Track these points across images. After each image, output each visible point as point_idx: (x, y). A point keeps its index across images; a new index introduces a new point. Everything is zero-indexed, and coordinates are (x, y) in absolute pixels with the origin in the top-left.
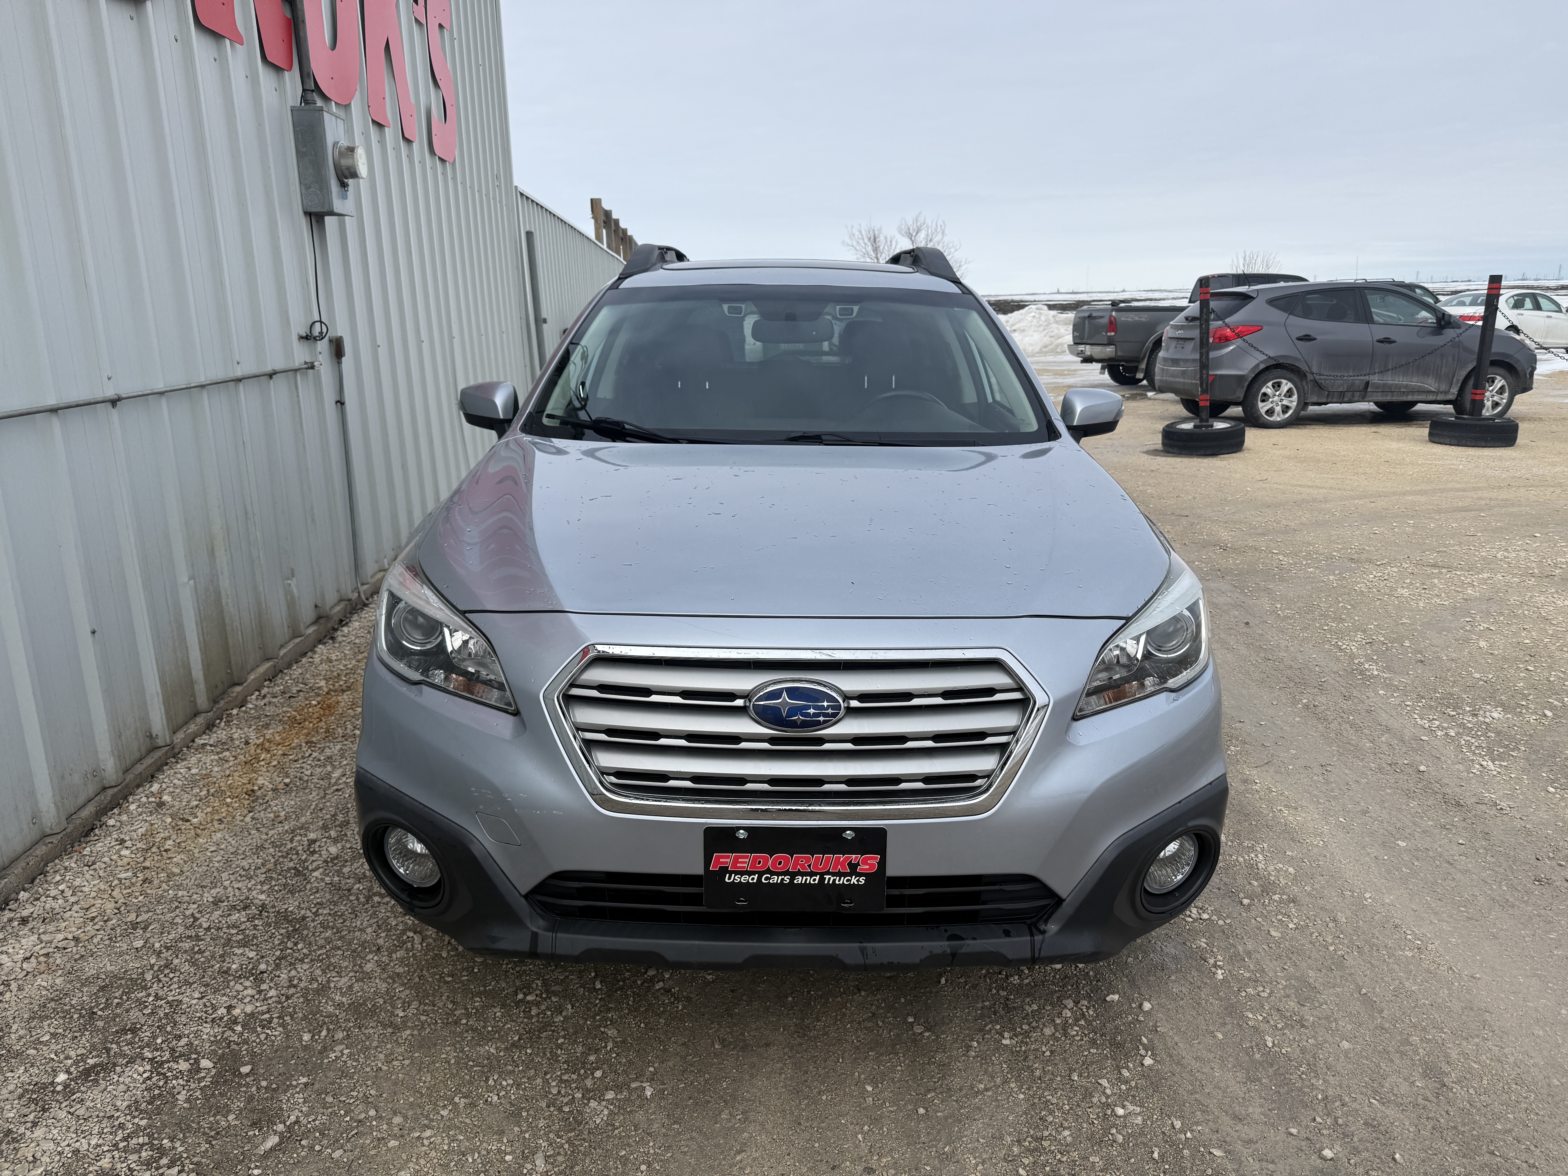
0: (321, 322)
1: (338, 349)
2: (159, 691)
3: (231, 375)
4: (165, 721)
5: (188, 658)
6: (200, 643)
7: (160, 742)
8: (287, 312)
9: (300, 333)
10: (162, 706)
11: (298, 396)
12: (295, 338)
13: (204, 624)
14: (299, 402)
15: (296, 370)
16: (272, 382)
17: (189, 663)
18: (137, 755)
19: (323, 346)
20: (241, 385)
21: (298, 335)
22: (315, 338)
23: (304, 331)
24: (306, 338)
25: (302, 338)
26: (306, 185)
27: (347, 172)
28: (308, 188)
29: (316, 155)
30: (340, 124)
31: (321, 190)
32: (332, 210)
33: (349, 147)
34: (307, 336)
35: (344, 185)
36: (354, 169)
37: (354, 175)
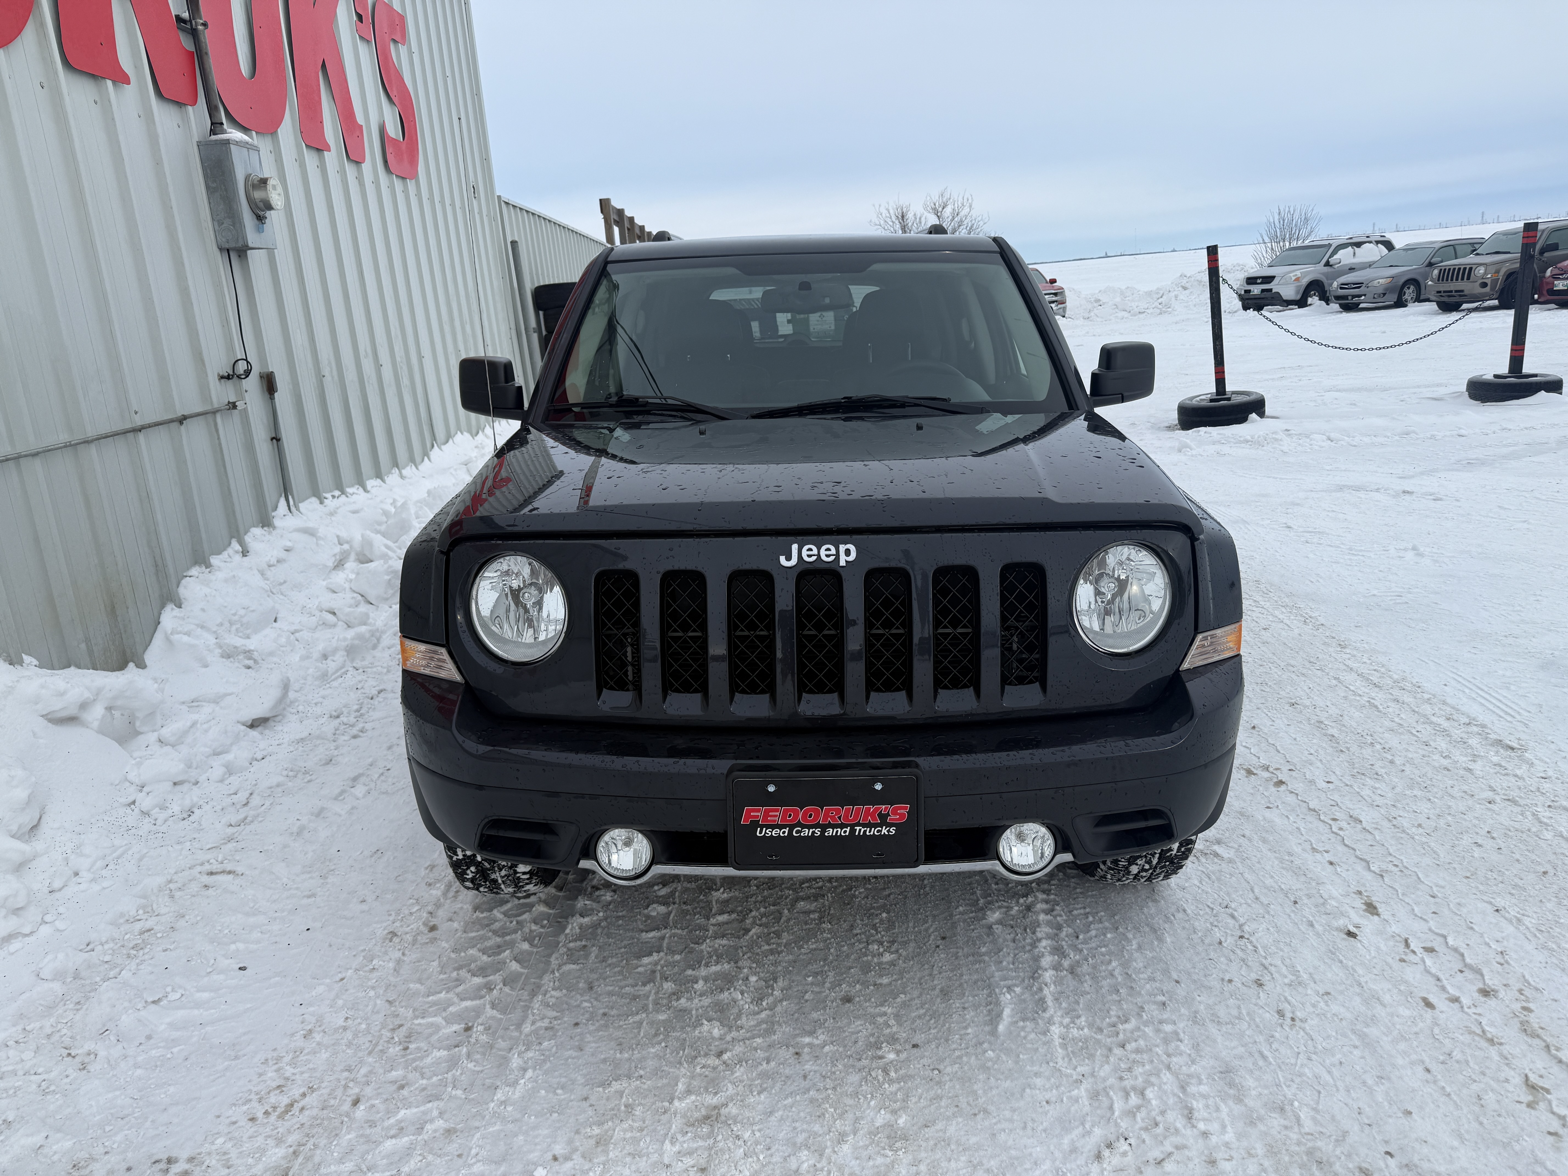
0: (246, 360)
1: (269, 384)
3: (128, 426)
8: (201, 354)
9: (221, 374)
11: (219, 438)
12: (213, 380)
14: (220, 444)
15: (214, 412)
16: (183, 428)
19: (252, 384)
20: (141, 436)
21: (219, 375)
22: (239, 377)
23: (227, 370)
24: (228, 377)
25: (222, 377)
26: (218, 221)
27: (261, 205)
28: (221, 223)
29: (226, 190)
30: (254, 155)
31: (234, 225)
32: (251, 245)
33: (261, 179)
34: (229, 375)
35: (260, 219)
36: (269, 201)
37: (269, 207)
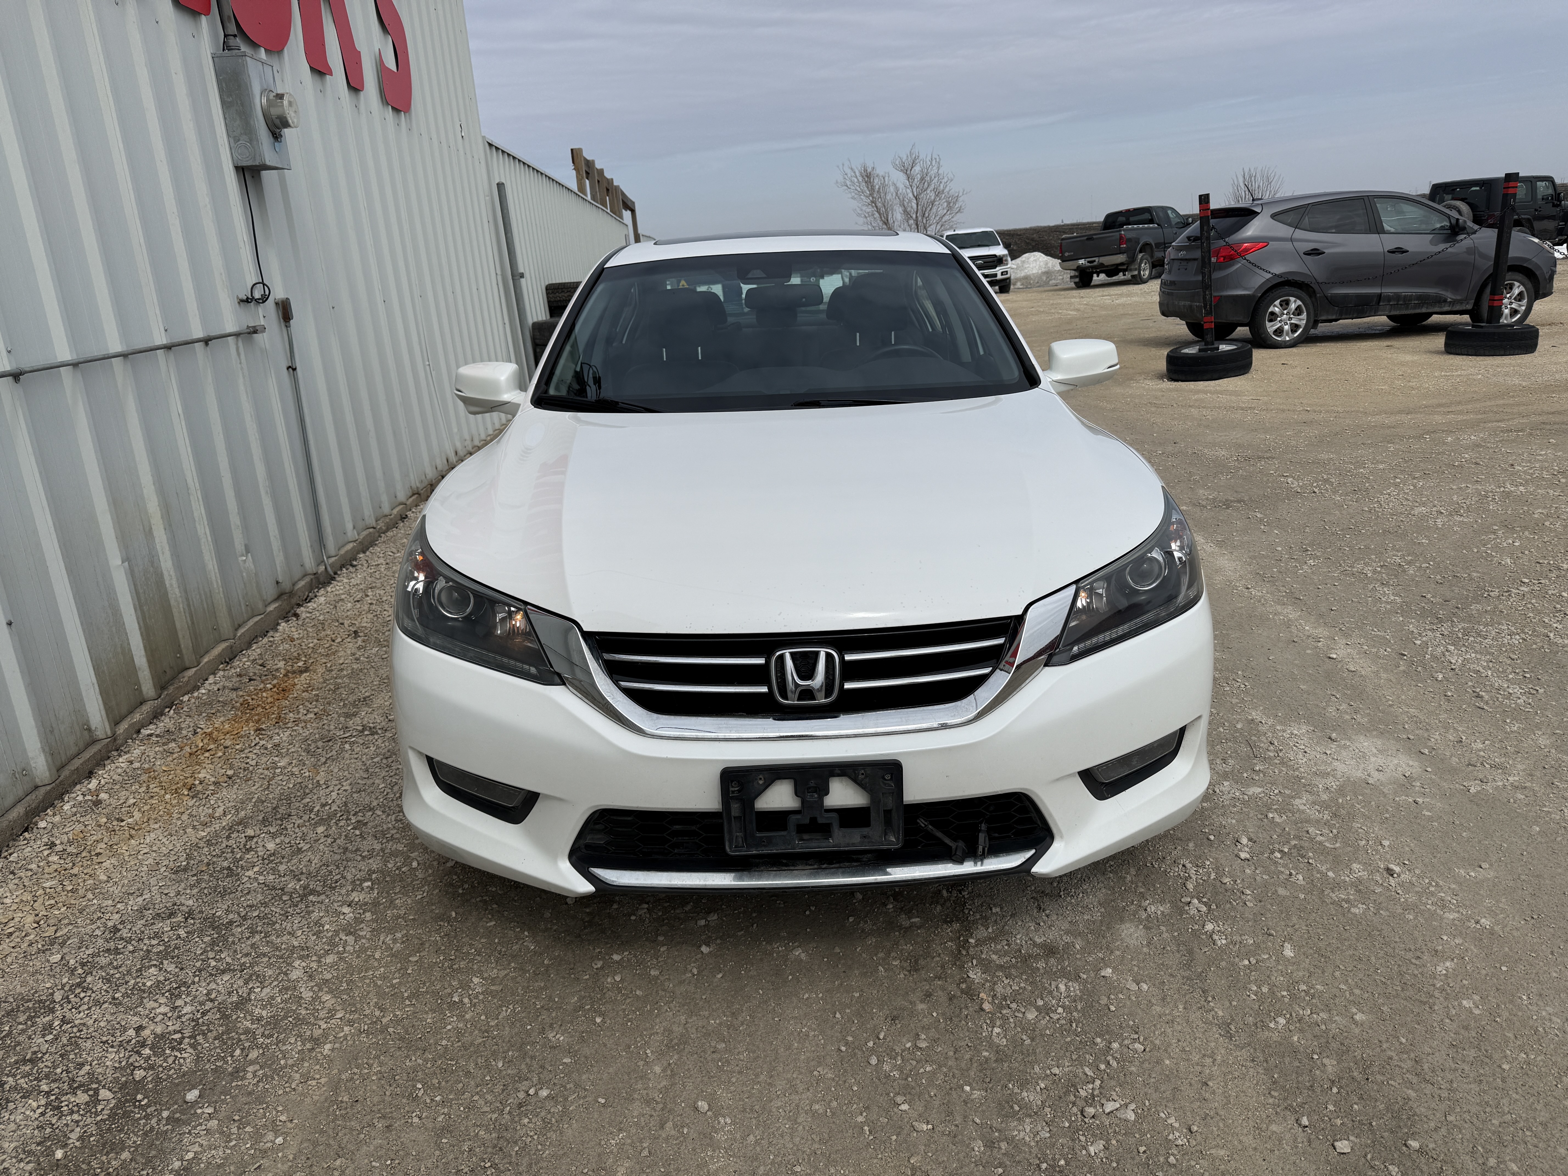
0: (263, 284)
1: (285, 311)
2: (95, 681)
3: (159, 343)
4: (103, 712)
5: (129, 644)
6: (140, 629)
7: (100, 734)
9: (240, 297)
10: (99, 697)
11: (241, 362)
12: (233, 301)
13: (145, 608)
14: (242, 369)
15: (236, 335)
16: (208, 348)
17: (130, 650)
18: (74, 750)
19: (268, 309)
20: (171, 354)
21: (238, 297)
22: (257, 301)
23: (244, 293)
24: (247, 301)
25: (242, 301)
26: (234, 137)
27: (278, 122)
28: (237, 140)
29: (242, 105)
30: (268, 69)
31: (251, 141)
32: (268, 163)
33: (277, 95)
34: (248, 298)
35: (276, 136)
36: (286, 117)
37: (286, 125)
